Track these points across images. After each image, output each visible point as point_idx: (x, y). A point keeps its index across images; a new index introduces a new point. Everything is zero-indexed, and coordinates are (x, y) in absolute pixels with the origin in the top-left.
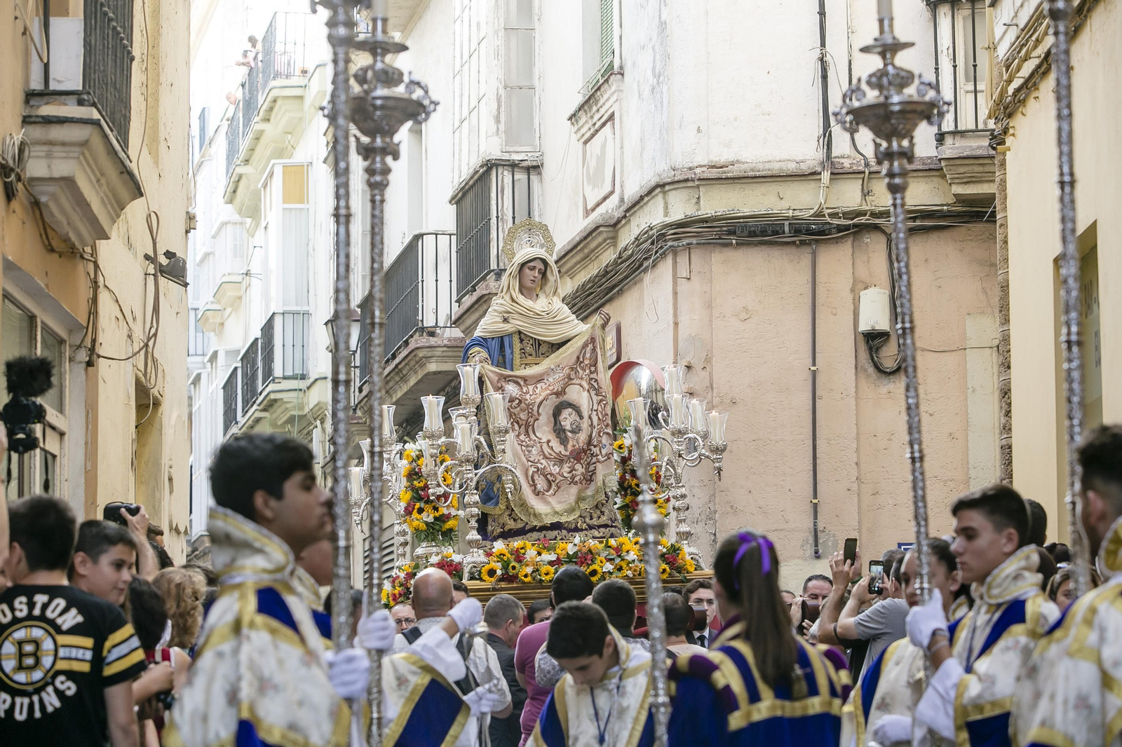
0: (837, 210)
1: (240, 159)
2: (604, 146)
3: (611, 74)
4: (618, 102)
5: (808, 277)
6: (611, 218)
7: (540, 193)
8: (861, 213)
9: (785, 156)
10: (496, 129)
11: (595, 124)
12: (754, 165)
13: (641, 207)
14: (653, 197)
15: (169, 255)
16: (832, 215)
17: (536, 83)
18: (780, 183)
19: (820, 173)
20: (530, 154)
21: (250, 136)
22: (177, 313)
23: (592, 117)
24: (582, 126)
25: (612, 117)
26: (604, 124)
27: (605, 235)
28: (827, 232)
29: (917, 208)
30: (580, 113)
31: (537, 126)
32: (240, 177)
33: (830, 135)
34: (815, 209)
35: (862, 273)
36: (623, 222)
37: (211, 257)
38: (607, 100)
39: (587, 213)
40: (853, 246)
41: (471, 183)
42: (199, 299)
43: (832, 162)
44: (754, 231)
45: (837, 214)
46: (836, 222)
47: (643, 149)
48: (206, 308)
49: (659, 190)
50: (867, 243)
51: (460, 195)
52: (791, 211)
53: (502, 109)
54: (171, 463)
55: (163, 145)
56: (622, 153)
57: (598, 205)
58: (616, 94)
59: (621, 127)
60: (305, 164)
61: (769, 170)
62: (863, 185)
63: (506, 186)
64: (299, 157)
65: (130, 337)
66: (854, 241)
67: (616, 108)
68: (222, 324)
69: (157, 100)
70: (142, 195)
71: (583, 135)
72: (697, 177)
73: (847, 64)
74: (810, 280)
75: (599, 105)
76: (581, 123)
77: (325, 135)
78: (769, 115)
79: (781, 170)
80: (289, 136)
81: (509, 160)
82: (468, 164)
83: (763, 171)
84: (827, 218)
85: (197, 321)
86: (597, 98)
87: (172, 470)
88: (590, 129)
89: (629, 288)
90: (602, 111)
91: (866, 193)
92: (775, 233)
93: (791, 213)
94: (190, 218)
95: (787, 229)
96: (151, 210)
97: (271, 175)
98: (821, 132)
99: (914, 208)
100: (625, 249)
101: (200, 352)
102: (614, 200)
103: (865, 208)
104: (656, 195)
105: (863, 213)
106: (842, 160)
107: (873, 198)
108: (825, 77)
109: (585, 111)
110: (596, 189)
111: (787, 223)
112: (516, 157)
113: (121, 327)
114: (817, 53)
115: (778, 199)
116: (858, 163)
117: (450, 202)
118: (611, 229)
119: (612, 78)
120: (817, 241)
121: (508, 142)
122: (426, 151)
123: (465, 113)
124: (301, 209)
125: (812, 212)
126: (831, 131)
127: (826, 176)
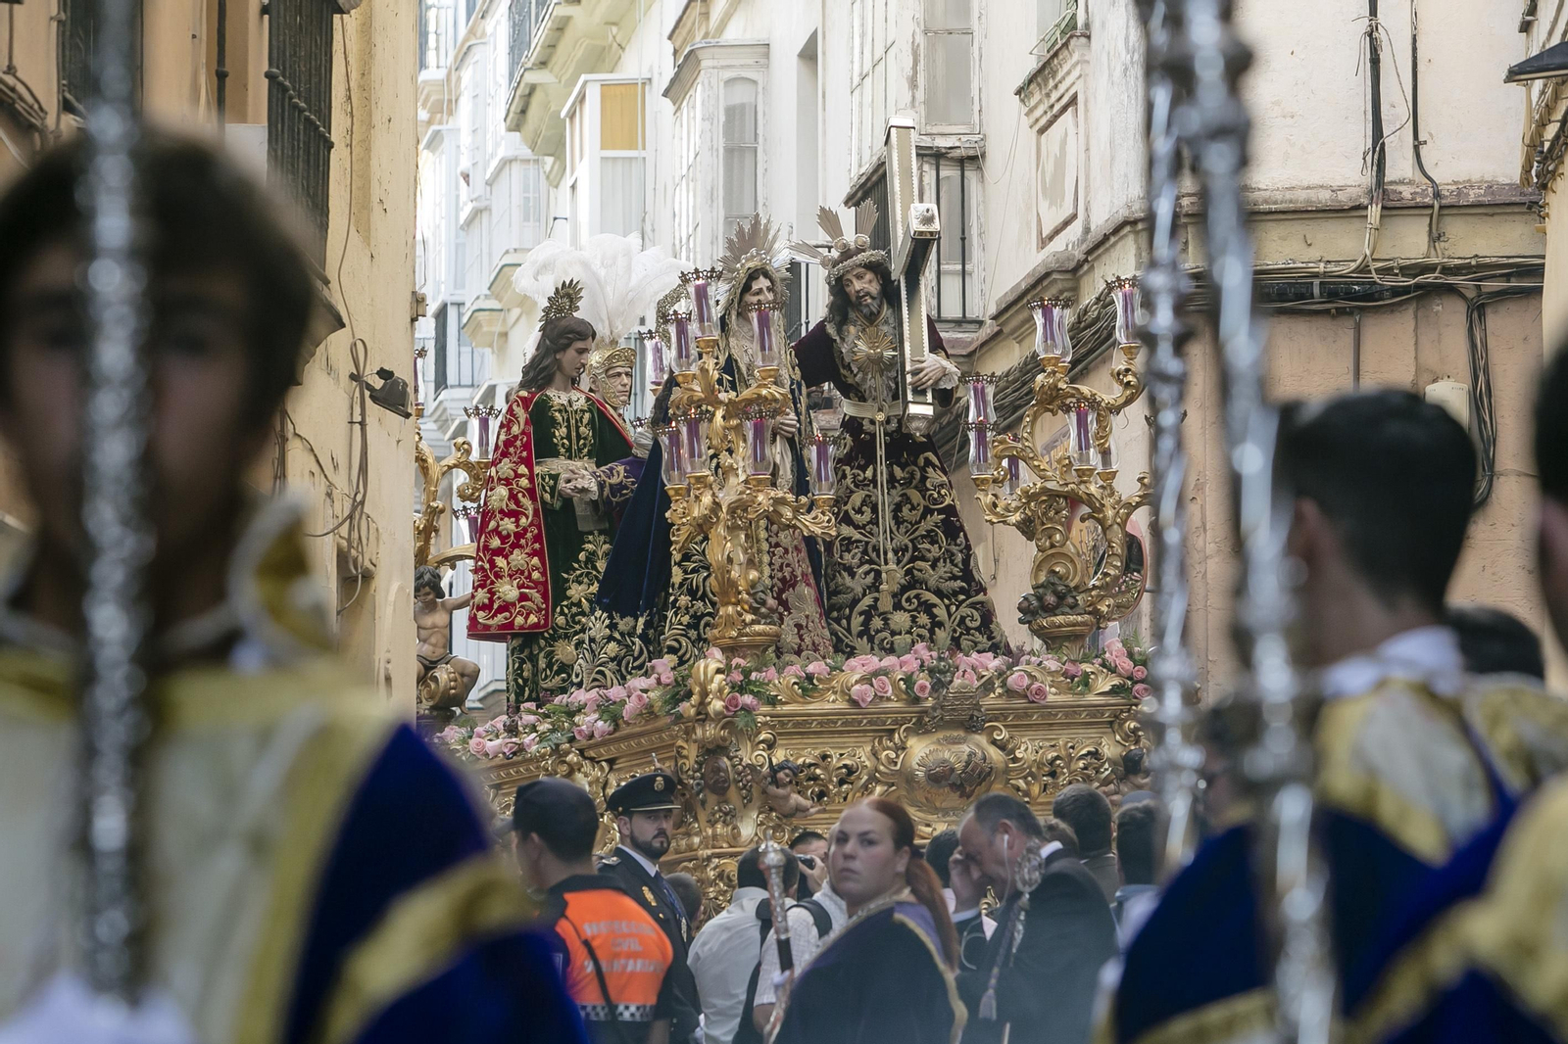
0: (1391, 264)
1: (532, 59)
2: (1064, 143)
3: (1071, 37)
4: (1082, 79)
5: (1350, 363)
6: (1069, 259)
7: (980, 199)
8: (1429, 268)
9: (1316, 180)
10: (910, 99)
11: (1052, 106)
12: (1268, 193)
13: (1107, 250)
14: (1121, 238)
15: (384, 374)
16: (1386, 271)
17: (975, 25)
18: (1307, 222)
19: (1366, 208)
20: (964, 138)
21: (547, 24)
22: (398, 442)
23: (1048, 95)
24: (1035, 107)
25: (1074, 100)
26: (1064, 109)
27: (1060, 286)
28: (1376, 295)
29: (1511, 261)
30: (1032, 87)
31: (975, 93)
32: (533, 88)
33: (1382, 149)
34: (1358, 262)
35: (1430, 358)
36: (1086, 267)
37: (485, 215)
38: (1068, 73)
39: (1044, 242)
40: (1416, 317)
41: (874, 178)
42: (463, 287)
43: (1384, 192)
44: (1268, 294)
45: (1392, 268)
46: (1389, 282)
47: (1113, 158)
48: (475, 307)
49: (1128, 229)
50: (1437, 313)
51: (859, 194)
52: (1322, 265)
53: (921, 67)
54: (388, 655)
55: (377, 209)
56: (1088, 158)
57: (1057, 231)
58: (1079, 68)
59: (1086, 118)
60: (640, 82)
61: (1291, 202)
62: (1430, 225)
63: (926, 188)
64: (631, 68)
65: (329, 495)
66: (1417, 309)
67: (1078, 87)
68: (505, 335)
69: (368, 150)
70: (343, 325)
71: (1037, 120)
72: (1184, 211)
73: (1410, 40)
74: (1352, 368)
75: (1057, 80)
76: (1033, 102)
77: (670, 38)
78: (1292, 117)
79: (1309, 201)
80: (615, 29)
81: (931, 148)
82: (871, 148)
83: (1282, 202)
84: (1374, 275)
85: (461, 328)
86: (1055, 69)
87: (389, 666)
88: (1046, 112)
89: (1097, 367)
90: (1062, 88)
91: (1435, 237)
92: (1300, 297)
93: (1321, 267)
94: (417, 301)
95: (1316, 291)
96: (357, 337)
97: (581, 99)
98: (1369, 144)
99: (1505, 261)
100: (1086, 312)
101: (466, 380)
102: (1075, 231)
103: (1434, 260)
104: (1125, 236)
105: (1431, 268)
106: (1400, 188)
107: (1446, 245)
108: (1375, 62)
109: (1039, 85)
110: (1054, 208)
111: (1316, 282)
112: (942, 143)
113: (317, 483)
114: (1363, 25)
115: (1304, 245)
116: (1424, 193)
117: (846, 203)
118: (1068, 276)
119: (1073, 42)
120: (1362, 309)
121: (929, 118)
122: (824, 96)
123: (868, 66)
124: (631, 159)
125: (1353, 265)
126: (1383, 144)
127: (1374, 212)
